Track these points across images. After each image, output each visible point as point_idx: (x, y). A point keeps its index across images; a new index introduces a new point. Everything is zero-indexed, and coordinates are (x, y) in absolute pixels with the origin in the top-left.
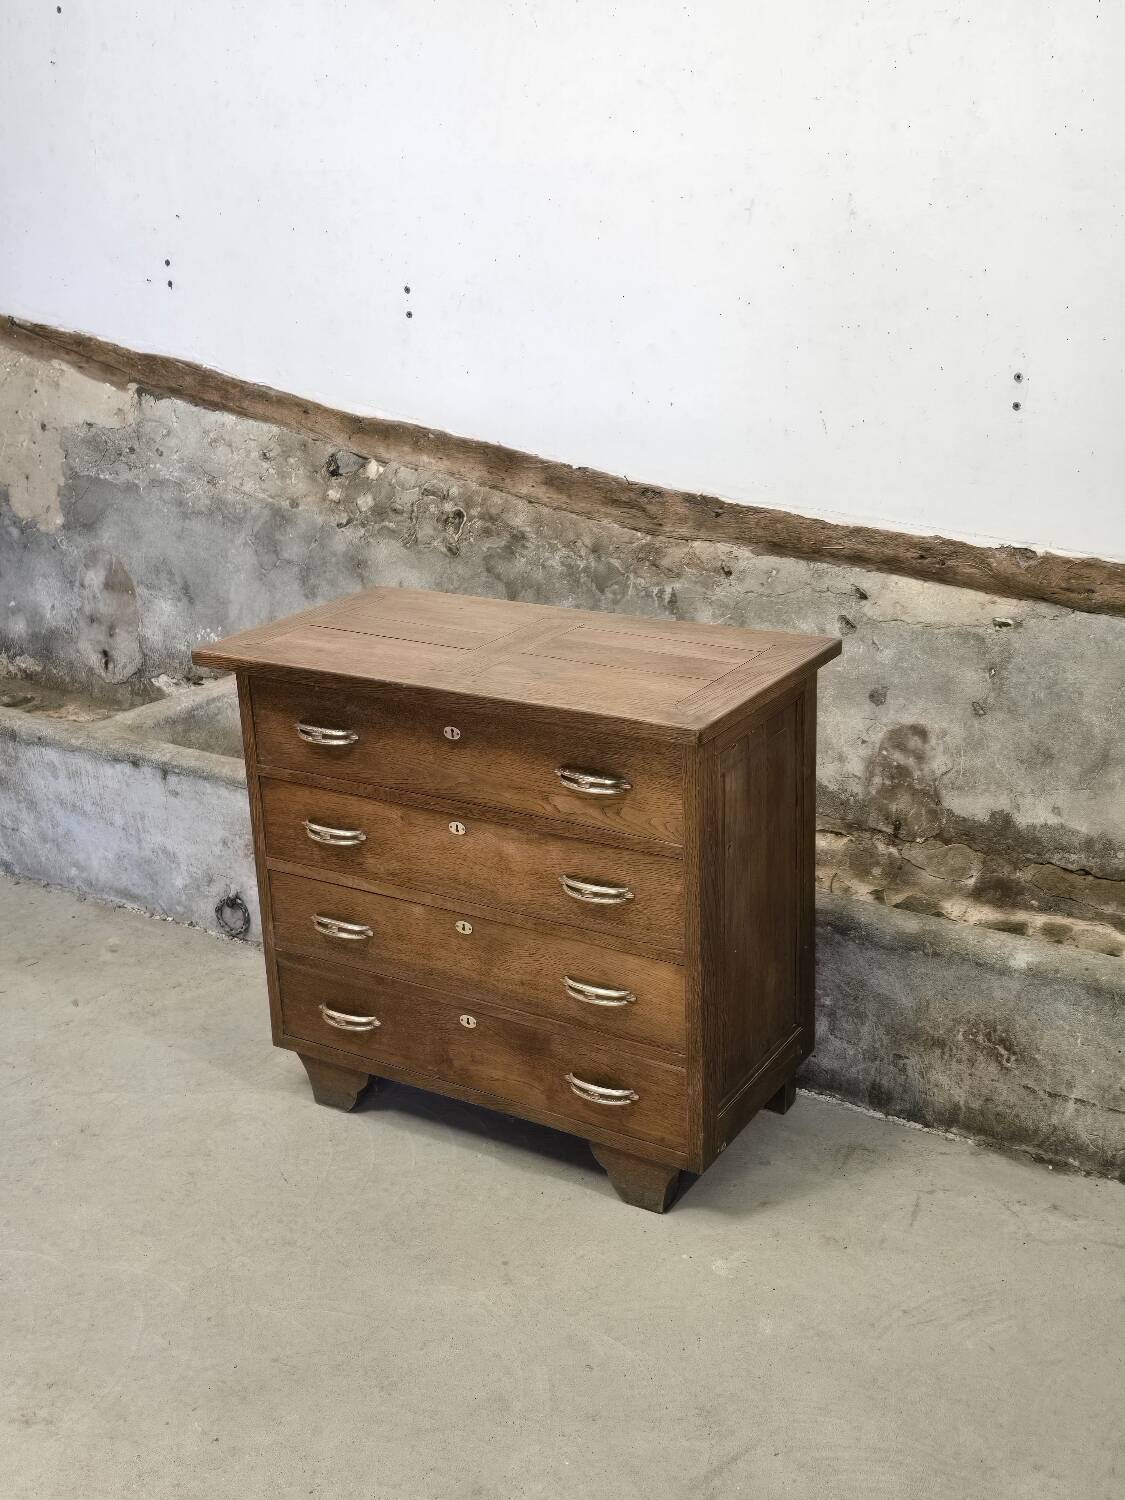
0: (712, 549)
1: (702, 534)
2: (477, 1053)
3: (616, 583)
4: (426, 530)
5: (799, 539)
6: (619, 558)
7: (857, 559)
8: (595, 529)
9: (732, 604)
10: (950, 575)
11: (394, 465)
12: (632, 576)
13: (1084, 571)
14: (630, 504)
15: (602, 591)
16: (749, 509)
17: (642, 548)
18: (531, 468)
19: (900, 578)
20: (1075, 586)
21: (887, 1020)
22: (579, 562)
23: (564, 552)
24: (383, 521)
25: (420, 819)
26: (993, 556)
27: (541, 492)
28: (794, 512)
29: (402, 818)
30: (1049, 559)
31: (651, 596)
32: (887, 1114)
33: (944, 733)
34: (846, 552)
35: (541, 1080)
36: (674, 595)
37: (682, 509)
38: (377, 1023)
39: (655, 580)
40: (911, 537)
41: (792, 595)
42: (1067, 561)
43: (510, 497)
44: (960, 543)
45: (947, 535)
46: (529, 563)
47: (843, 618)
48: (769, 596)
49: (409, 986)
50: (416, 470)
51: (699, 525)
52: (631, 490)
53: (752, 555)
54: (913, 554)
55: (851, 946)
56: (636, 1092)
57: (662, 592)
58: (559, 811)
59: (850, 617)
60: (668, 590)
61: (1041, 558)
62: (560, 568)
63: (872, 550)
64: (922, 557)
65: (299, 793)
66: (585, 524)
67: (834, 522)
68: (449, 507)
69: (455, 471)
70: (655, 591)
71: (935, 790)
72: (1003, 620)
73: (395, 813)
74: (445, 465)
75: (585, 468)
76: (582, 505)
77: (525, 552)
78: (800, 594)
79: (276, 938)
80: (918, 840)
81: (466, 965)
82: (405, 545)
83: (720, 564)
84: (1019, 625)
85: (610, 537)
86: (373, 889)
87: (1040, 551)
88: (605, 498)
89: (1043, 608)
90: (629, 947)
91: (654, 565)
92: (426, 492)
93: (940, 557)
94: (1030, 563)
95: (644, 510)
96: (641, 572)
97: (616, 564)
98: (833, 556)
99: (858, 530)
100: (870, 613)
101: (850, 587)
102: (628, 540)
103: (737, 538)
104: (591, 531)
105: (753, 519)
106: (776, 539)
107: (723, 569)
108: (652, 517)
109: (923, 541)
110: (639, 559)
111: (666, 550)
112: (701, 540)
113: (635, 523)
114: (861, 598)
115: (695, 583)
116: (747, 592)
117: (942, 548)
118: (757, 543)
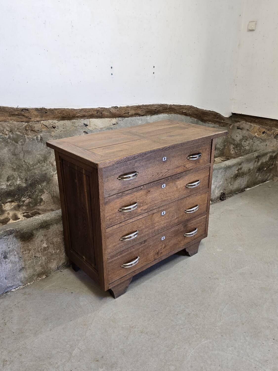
0: (47, 122)
1: (43, 119)
3: (21, 139)
5: (70, 115)
6: (19, 132)
7: (83, 117)
9: (58, 135)
10: (103, 116)
12: (26, 136)
13: (127, 109)
14: (18, 115)
15: (17, 143)
16: (55, 109)
17: (26, 127)
20: (126, 112)
22: (6, 136)
25: (154, 189)
26: (111, 109)
28: (66, 108)
30: (121, 108)
31: (34, 140)
34: (81, 115)
36: (41, 137)
37: (36, 113)
39: (34, 135)
40: (94, 109)
41: (71, 129)
42: (124, 107)
44: (104, 108)
45: (101, 107)
47: (85, 132)
48: (66, 131)
51: (42, 117)
52: (18, 110)
54: (95, 112)
57: (37, 137)
58: (187, 168)
59: (86, 131)
60: (39, 136)
63: (86, 113)
64: (97, 113)
66: (4, 124)
67: (76, 109)
70: (35, 138)
72: (114, 123)
83: (52, 125)
85: (15, 126)
86: (140, 218)
87: (119, 107)
88: (9, 114)
89: (120, 119)
91: (32, 131)
93: (101, 112)
94: (118, 109)
95: (24, 116)
96: (28, 134)
97: (19, 134)
98: (78, 117)
99: (82, 110)
100: (90, 129)
101: (83, 124)
102: (21, 125)
103: (53, 118)
104: (7, 125)
105: (56, 112)
106: (64, 116)
107: (53, 127)
108: (27, 117)
109: (97, 109)
110: (26, 130)
111: (33, 126)
112: (43, 120)
113: (22, 120)
114: (86, 126)
115: (46, 132)
116: (61, 131)
117: (101, 110)
118: (59, 118)
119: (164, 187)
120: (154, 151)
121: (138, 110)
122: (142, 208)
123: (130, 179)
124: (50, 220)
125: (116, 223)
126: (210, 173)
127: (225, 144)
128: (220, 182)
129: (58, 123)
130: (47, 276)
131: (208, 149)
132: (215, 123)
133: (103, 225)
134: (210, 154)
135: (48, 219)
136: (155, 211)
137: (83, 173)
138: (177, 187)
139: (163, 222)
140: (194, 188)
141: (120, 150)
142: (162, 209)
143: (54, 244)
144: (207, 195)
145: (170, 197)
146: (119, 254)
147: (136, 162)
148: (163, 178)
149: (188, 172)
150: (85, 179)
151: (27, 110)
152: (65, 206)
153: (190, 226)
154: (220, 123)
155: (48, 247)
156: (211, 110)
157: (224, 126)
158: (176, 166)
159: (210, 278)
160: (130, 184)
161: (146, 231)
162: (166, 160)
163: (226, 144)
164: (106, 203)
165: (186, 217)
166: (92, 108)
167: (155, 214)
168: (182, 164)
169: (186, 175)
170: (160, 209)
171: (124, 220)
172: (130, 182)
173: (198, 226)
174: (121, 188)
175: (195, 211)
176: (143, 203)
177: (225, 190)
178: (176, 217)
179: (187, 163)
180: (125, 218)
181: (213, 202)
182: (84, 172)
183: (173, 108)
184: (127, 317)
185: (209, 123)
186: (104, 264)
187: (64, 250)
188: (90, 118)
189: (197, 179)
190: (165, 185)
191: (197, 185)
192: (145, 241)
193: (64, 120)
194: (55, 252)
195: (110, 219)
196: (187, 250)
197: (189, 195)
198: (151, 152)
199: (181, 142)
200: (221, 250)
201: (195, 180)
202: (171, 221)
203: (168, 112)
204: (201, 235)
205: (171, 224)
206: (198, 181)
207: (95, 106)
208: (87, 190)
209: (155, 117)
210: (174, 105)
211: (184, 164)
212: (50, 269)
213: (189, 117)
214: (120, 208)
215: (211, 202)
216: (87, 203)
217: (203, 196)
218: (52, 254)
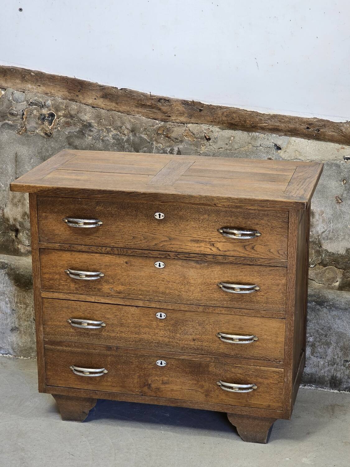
0: (198, 128)
1: (193, 120)
2: (166, 378)
3: (146, 147)
4: (31, 124)
5: (245, 122)
6: (147, 134)
7: (275, 130)
8: (132, 120)
10: (322, 136)
11: (11, 90)
12: (154, 143)
14: (151, 107)
15: (138, 152)
16: (218, 107)
17: (159, 129)
18: (94, 90)
19: (296, 138)
21: (341, 344)
22: (123, 137)
23: (115, 132)
24: (5, 120)
25: (137, 262)
26: (343, 126)
27: (100, 102)
28: (241, 108)
29: (126, 263)
31: (166, 153)
32: (339, 390)
33: (322, 212)
34: (271, 127)
35: (202, 387)
36: (179, 152)
37: (181, 108)
38: (106, 372)
39: (168, 144)
40: (302, 118)
41: (242, 149)
43: (82, 105)
44: (327, 120)
45: (320, 117)
46: (94, 139)
47: (270, 159)
48: (231, 150)
49: (127, 350)
50: (24, 92)
51: (191, 116)
52: (152, 99)
53: (220, 130)
54: (304, 126)
55: (325, 310)
56: (256, 385)
57: (172, 150)
58: (220, 250)
60: (176, 149)
62: (112, 141)
63: (283, 125)
64: (308, 128)
65: (64, 255)
66: (126, 117)
67: (262, 113)
68: (45, 111)
69: (48, 92)
70: (169, 150)
71: (319, 241)
73: (121, 260)
74: (42, 89)
75: (125, 89)
76: (124, 108)
77: (92, 134)
78: (246, 148)
79: (44, 334)
80: (311, 266)
81: (162, 335)
82: (18, 133)
83: (204, 134)
85: (141, 123)
86: (107, 301)
88: (137, 103)
90: (257, 313)
91: (167, 137)
92: (32, 104)
93: (318, 128)
95: (160, 109)
96: (159, 141)
97: (145, 137)
98: (263, 129)
99: (275, 116)
100: (283, 157)
101: (271, 144)
102: (151, 125)
103: (212, 122)
104: (130, 121)
105: (220, 112)
106: (232, 121)
107: (206, 137)
108: (164, 113)
109: (308, 120)
110: (158, 134)
111: (173, 129)
112: (192, 123)
113: (155, 116)
114: (278, 149)
115: (191, 145)
116: (219, 148)
117: (318, 123)
118: (222, 124)
136: (141, 303)
139: (160, 333)
142: (158, 307)
145: (176, 292)
146: (65, 344)
148: (156, 248)
151: (168, 100)
161: (122, 332)
162: (164, 219)
166: (299, 116)
168: (204, 237)
170: (153, 305)
171: (75, 292)
176: (114, 279)
179: (218, 240)
188: (292, 135)
190: (162, 263)
192: (119, 348)
193: (235, 129)
195: (50, 279)
197: (229, 306)
202: (181, 340)
205: (182, 346)
211: (209, 240)
214: (67, 269)
217: (270, 323)
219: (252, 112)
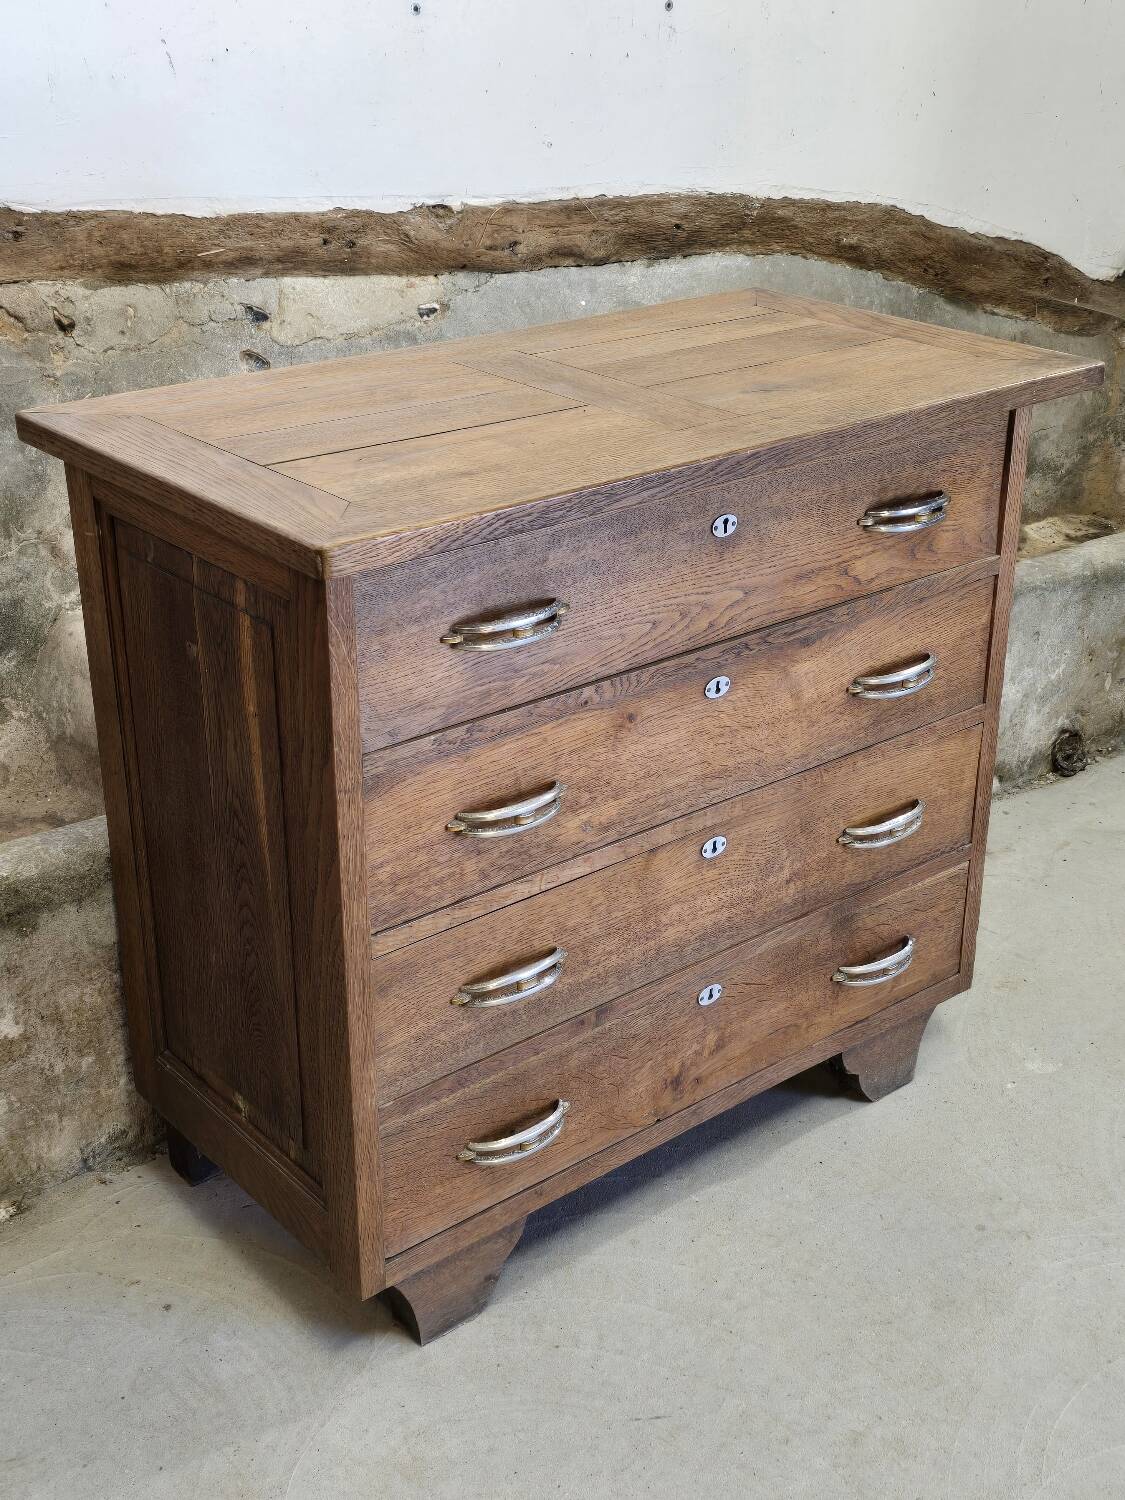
0: (27, 295)
5: (160, 251)
7: (243, 263)
9: (90, 374)
10: (363, 260)
13: (507, 220)
16: (70, 215)
19: (294, 279)
20: (499, 241)
25: (659, 703)
26: (407, 221)
28: (137, 209)
30: (468, 212)
34: (230, 255)
40: (307, 216)
41: (167, 340)
42: (486, 211)
45: (350, 205)
47: (249, 355)
48: (137, 349)
53: (88, 292)
54: (316, 239)
58: (860, 583)
59: (258, 350)
61: (458, 213)
63: (262, 245)
64: (326, 242)
67: (198, 214)
72: (428, 306)
78: (175, 335)
81: (712, 908)
83: (51, 314)
84: (445, 307)
87: (455, 204)
89: (462, 279)
93: (350, 237)
94: (449, 222)
98: (208, 265)
99: (235, 220)
100: (282, 338)
101: (238, 308)
103: (62, 268)
105: (79, 232)
106: (124, 257)
107: (59, 322)
109: (324, 218)
114: (258, 320)
115: (19, 355)
116: (105, 351)
117: (349, 224)
118: (93, 270)
119: (718, 690)
120: (664, 478)
121: (572, 229)
122: (584, 817)
123: (519, 642)
124: (42, 877)
125: (433, 906)
126: (993, 612)
127: (1091, 437)
128: (1056, 664)
129: (87, 298)
130: (18, 1208)
131: (985, 471)
132: (1030, 314)
133: (356, 915)
134: (996, 497)
135: (29, 871)
136: (665, 834)
137: (233, 604)
138: (796, 696)
139: (708, 902)
140: (899, 699)
141: (462, 469)
142: (709, 824)
143: (61, 1021)
144: (974, 741)
145: (752, 756)
146: (446, 1086)
147: (555, 541)
148: (712, 637)
149: (862, 603)
150: (246, 640)
152: (131, 801)
153: (869, 922)
154: (1059, 311)
155: (25, 1037)
156: (1006, 236)
157: (1082, 333)
158: (796, 571)
159: (981, 1228)
160: (516, 671)
161: (610, 953)
162: (736, 534)
163: (1095, 441)
164: (375, 786)
165: (851, 872)
166: (297, 210)
167: (662, 855)
168: (826, 556)
169: (855, 621)
170: (697, 823)
171: (478, 887)
172: (520, 659)
173: (921, 925)
174: (462, 694)
175: (900, 836)
176: (594, 787)
177: (1083, 712)
178: (786, 873)
179: (858, 553)
180: (484, 875)
181: (1008, 785)
182: (241, 599)
183: (782, 220)
184: (491, 1450)
185: (994, 314)
186: (361, 1139)
187: (121, 1058)
188: (285, 272)
189: (914, 645)
190: (723, 680)
191: (917, 681)
192: (602, 1011)
193: (125, 281)
194: (68, 1070)
195: (396, 880)
196: (851, 1066)
197: (871, 740)
198: (645, 482)
199: (825, 427)
200: (1051, 1068)
201: (905, 654)
202: (757, 896)
203: (752, 243)
204: (936, 979)
205: (759, 914)
206: (925, 657)
207: (314, 199)
208: (259, 705)
209: (673, 273)
210: (787, 202)
211: (840, 560)
212: (39, 1168)
213: (874, 278)
214: (456, 818)
215: (996, 783)
216: (260, 785)
217: (952, 747)
218: (51, 1082)
219: (170, 216)
